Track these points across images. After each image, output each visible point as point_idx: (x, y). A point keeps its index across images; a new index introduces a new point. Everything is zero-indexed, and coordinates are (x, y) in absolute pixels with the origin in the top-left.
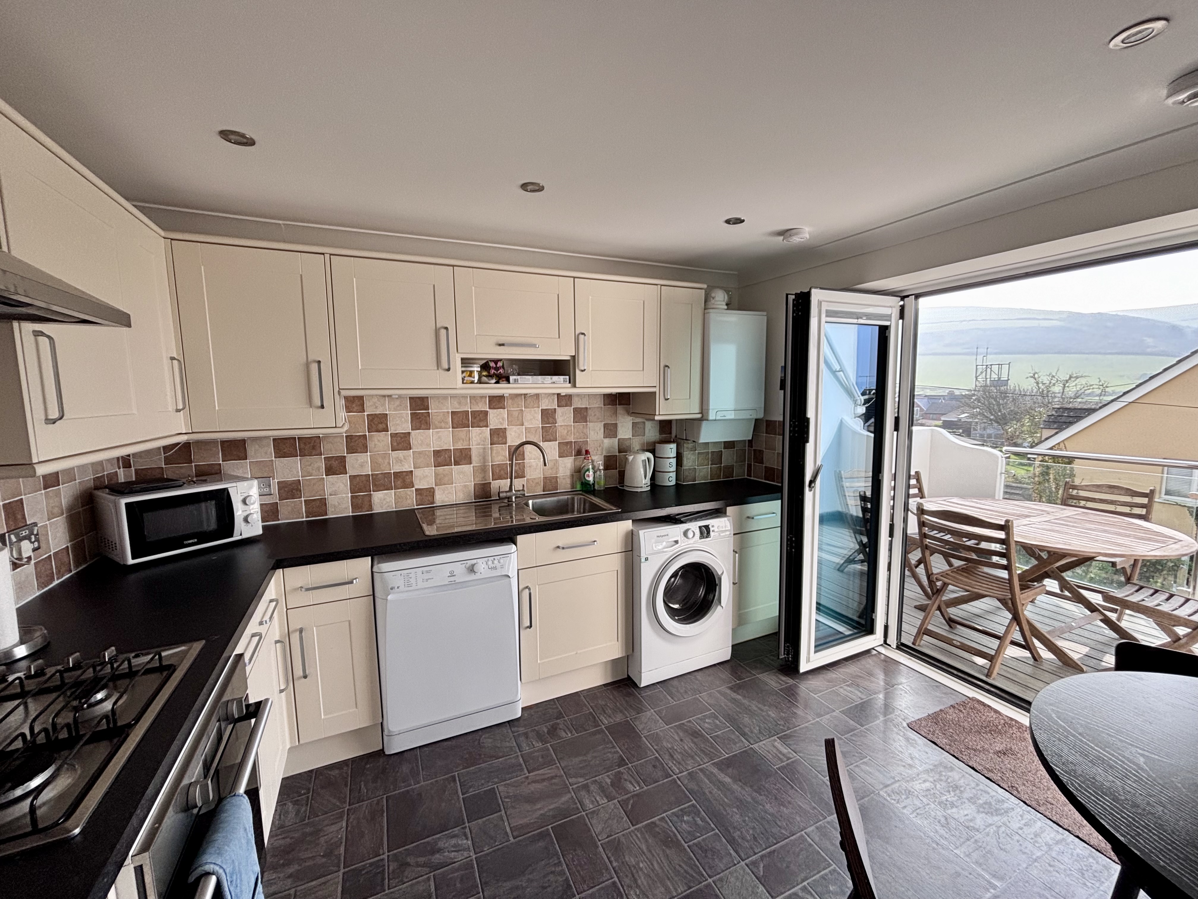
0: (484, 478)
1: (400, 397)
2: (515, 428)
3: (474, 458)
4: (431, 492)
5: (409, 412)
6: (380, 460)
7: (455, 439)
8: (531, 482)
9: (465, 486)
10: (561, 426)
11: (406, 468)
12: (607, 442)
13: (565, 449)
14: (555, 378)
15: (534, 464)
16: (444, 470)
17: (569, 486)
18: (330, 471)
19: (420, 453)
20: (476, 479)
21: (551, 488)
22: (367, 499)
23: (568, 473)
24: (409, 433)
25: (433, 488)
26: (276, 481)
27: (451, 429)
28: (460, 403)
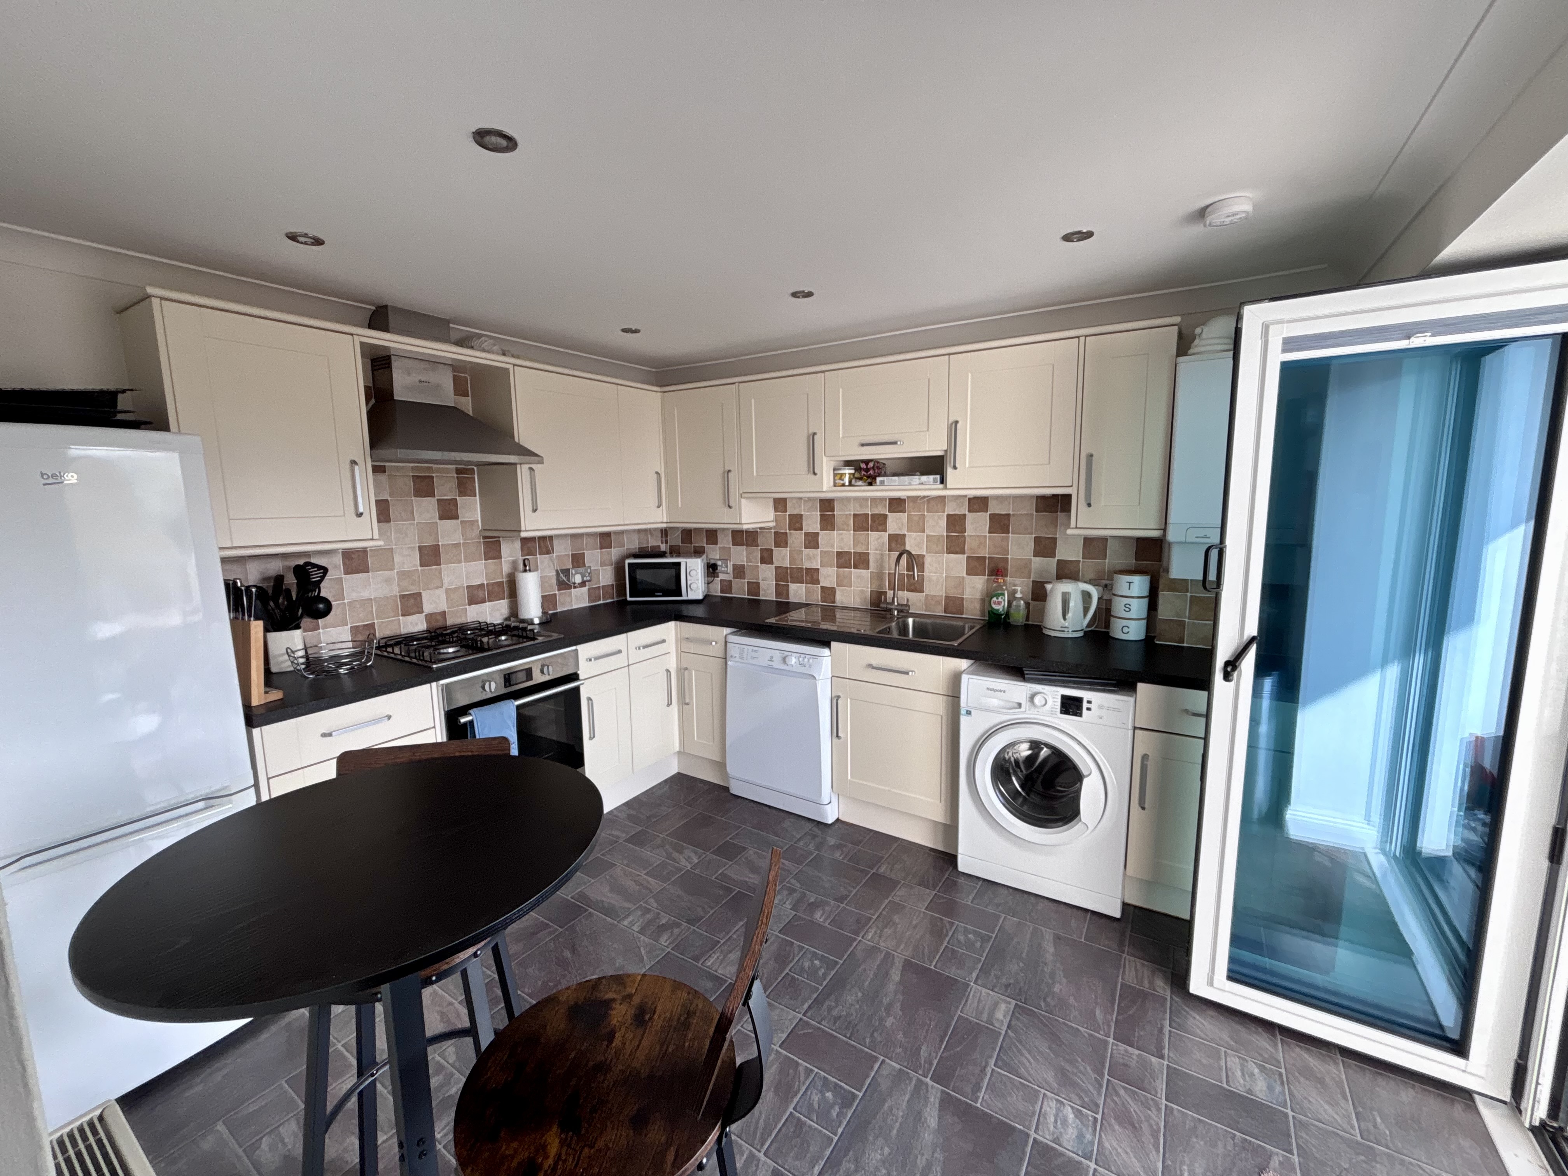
0: (880, 586)
1: (810, 499)
2: (914, 535)
3: (871, 564)
4: (832, 591)
5: (819, 513)
6: (796, 556)
7: (856, 542)
8: (929, 598)
9: (862, 591)
10: (971, 536)
11: (815, 565)
12: (1037, 562)
13: (975, 566)
14: (924, 478)
15: (934, 578)
16: (844, 572)
17: (978, 612)
18: (764, 561)
19: (826, 552)
20: (874, 586)
21: (954, 610)
22: (785, 588)
23: (978, 596)
24: (818, 533)
25: (834, 588)
26: (732, 563)
27: (852, 532)
28: (861, 506)
